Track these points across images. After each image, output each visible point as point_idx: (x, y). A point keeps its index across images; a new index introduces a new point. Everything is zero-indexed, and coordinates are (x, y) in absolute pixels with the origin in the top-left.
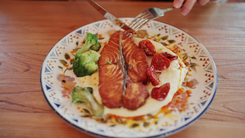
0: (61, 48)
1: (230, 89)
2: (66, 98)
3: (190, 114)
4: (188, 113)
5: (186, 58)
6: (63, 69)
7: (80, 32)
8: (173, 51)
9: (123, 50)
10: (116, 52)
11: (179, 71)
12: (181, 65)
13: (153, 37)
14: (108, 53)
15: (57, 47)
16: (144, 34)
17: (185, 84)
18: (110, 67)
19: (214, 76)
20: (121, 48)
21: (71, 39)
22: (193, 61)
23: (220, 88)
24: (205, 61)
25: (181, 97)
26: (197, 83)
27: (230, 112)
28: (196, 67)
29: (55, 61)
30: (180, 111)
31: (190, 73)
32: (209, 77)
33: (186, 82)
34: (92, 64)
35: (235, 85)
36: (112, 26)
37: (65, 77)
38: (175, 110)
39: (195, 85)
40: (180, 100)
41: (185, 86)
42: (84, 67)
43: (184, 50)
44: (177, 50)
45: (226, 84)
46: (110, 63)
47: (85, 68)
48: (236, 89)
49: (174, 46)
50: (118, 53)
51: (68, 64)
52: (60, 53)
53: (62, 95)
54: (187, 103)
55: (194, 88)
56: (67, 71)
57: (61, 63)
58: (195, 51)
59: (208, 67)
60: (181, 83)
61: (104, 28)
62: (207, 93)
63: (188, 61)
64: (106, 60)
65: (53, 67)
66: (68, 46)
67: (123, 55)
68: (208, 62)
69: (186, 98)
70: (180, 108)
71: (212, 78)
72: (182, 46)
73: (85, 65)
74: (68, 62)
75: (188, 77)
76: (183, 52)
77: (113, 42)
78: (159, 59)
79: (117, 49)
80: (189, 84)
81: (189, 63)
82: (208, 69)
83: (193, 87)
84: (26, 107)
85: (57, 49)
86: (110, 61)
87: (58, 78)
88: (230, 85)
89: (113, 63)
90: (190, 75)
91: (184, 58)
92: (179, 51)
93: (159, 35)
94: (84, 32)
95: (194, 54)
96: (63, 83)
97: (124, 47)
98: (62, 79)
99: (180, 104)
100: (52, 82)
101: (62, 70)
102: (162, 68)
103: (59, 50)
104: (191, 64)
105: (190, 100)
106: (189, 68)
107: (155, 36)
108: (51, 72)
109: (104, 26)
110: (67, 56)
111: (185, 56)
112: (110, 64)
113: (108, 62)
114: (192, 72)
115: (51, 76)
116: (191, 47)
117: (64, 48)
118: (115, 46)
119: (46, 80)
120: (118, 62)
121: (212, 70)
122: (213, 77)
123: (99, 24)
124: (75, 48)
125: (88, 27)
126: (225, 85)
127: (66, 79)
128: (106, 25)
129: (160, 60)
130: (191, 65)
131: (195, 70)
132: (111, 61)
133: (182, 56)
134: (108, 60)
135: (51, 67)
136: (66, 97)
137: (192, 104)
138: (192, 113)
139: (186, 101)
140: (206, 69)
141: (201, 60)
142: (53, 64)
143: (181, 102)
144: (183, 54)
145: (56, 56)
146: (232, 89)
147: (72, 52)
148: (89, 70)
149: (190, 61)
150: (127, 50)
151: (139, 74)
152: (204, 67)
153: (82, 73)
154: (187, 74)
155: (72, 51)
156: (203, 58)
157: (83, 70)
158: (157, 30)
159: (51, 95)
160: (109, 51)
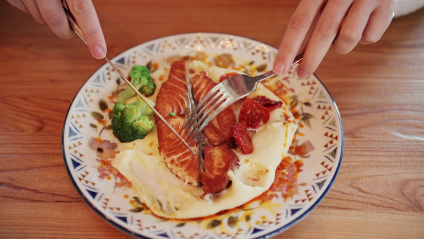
0: (92, 91)
1: (363, 155)
2: (106, 180)
3: (300, 203)
4: (296, 202)
5: (296, 105)
6: (98, 128)
7: (122, 61)
8: (274, 92)
9: (194, 91)
10: (181, 94)
11: (284, 128)
12: (287, 118)
13: (243, 67)
14: (169, 97)
15: (86, 91)
16: (227, 61)
17: (294, 150)
18: (175, 122)
19: (338, 138)
20: (189, 87)
21: (109, 74)
22: (307, 110)
23: (348, 155)
24: (325, 111)
25: (287, 173)
26: (313, 148)
27: (361, 194)
28: (311, 120)
29: (84, 116)
30: (285, 196)
31: (301, 131)
32: (331, 139)
33: (295, 146)
34: (144, 120)
35: (371, 148)
36: (174, 48)
37: (102, 142)
38: (277, 196)
39: (309, 151)
40: (286, 178)
41: (293, 154)
42: (131, 127)
43: (292, 90)
44: (282, 91)
45: (357, 147)
46: (174, 114)
47: (133, 128)
48: (373, 156)
49: (277, 83)
50: (184, 96)
51: (105, 119)
52: (91, 101)
53: (98, 174)
54: (295, 183)
55: (306, 157)
56: (104, 131)
57: (94, 118)
58: (310, 93)
59: (330, 121)
60: (287, 149)
61: (162, 51)
62: (326, 167)
63: (298, 109)
64: (167, 110)
65: (81, 126)
66: (103, 87)
67: (194, 100)
68: (329, 111)
69: (295, 175)
70: (285, 192)
71: (335, 141)
72: (289, 82)
73: (132, 123)
74: (106, 115)
75: (298, 137)
76: (290, 94)
77: (176, 78)
78: (251, 108)
79: (183, 90)
80: (299, 150)
81: (301, 113)
82: (330, 124)
83: (306, 155)
84: (42, 193)
85: (86, 94)
86: (173, 111)
87: (91, 146)
88: (363, 149)
89: (179, 115)
90: (301, 135)
91: (291, 103)
92: (285, 92)
93: (251, 63)
94: (129, 61)
95: (309, 98)
96: (100, 153)
97: (195, 86)
98: (97, 146)
99: (285, 186)
100: (82, 153)
101: (97, 131)
102: (256, 123)
103: (89, 96)
104: (303, 114)
105: (301, 178)
106: (300, 122)
107: (246, 65)
108: (79, 135)
109: (161, 48)
110: (103, 106)
111: (294, 100)
112: (175, 117)
113: (170, 113)
114: (305, 130)
115: (79, 142)
116: (303, 84)
117: (98, 91)
118: (180, 84)
119: (72, 151)
120: (186, 113)
121: (336, 127)
122: (336, 138)
123: (153, 46)
124: (114, 90)
125: (135, 52)
126: (355, 148)
127: (104, 147)
128: (164, 47)
129: (254, 110)
130: (302, 117)
131: (309, 125)
132: (175, 111)
133: (289, 101)
134: (170, 110)
135: (77, 126)
136: (106, 178)
137: (304, 184)
138: (303, 201)
139: (294, 180)
140: (327, 125)
141: (319, 107)
142: (81, 121)
143: (286, 181)
144: (291, 97)
145: (85, 107)
146: (366, 155)
147: (111, 98)
148: (141, 130)
149: (302, 109)
150: (200, 90)
151: (221, 130)
152: (323, 121)
153: (129, 136)
154: (297, 132)
155: (111, 95)
156: (322, 105)
157: (130, 132)
158: (249, 54)
159: (81, 177)
160: (170, 93)
